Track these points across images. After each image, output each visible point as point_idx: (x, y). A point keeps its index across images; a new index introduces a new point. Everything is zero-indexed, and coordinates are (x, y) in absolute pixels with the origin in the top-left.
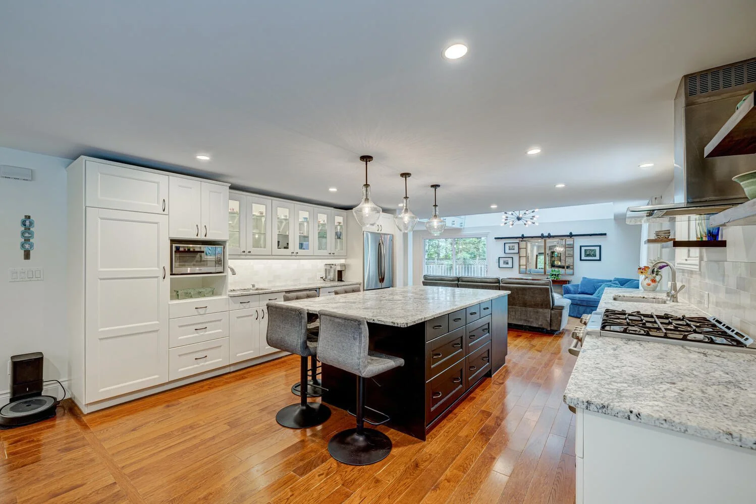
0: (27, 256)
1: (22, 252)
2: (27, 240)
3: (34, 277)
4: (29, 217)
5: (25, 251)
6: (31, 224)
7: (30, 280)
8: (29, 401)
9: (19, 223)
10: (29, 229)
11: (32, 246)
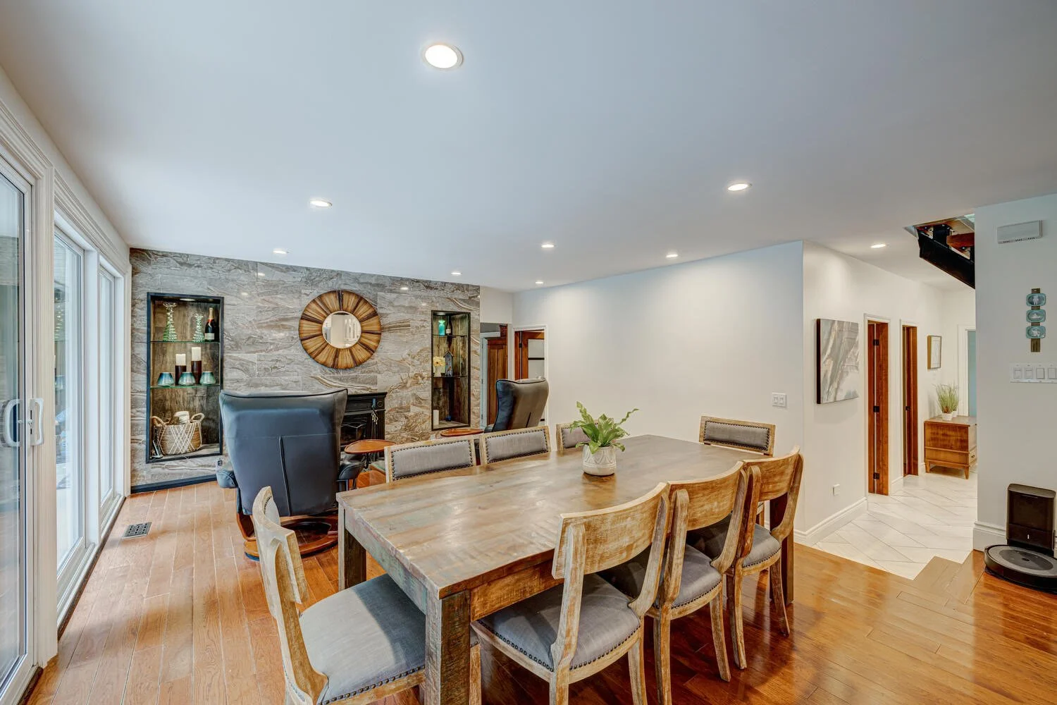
0: (1036, 346)
1: (1029, 341)
2: (1036, 324)
3: (1046, 377)
4: (1038, 291)
5: (1032, 340)
6: (1042, 299)
7: (1040, 382)
8: (1030, 555)
9: (1024, 301)
10: (1038, 308)
11: (1043, 331)
